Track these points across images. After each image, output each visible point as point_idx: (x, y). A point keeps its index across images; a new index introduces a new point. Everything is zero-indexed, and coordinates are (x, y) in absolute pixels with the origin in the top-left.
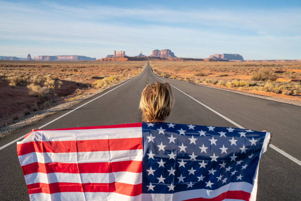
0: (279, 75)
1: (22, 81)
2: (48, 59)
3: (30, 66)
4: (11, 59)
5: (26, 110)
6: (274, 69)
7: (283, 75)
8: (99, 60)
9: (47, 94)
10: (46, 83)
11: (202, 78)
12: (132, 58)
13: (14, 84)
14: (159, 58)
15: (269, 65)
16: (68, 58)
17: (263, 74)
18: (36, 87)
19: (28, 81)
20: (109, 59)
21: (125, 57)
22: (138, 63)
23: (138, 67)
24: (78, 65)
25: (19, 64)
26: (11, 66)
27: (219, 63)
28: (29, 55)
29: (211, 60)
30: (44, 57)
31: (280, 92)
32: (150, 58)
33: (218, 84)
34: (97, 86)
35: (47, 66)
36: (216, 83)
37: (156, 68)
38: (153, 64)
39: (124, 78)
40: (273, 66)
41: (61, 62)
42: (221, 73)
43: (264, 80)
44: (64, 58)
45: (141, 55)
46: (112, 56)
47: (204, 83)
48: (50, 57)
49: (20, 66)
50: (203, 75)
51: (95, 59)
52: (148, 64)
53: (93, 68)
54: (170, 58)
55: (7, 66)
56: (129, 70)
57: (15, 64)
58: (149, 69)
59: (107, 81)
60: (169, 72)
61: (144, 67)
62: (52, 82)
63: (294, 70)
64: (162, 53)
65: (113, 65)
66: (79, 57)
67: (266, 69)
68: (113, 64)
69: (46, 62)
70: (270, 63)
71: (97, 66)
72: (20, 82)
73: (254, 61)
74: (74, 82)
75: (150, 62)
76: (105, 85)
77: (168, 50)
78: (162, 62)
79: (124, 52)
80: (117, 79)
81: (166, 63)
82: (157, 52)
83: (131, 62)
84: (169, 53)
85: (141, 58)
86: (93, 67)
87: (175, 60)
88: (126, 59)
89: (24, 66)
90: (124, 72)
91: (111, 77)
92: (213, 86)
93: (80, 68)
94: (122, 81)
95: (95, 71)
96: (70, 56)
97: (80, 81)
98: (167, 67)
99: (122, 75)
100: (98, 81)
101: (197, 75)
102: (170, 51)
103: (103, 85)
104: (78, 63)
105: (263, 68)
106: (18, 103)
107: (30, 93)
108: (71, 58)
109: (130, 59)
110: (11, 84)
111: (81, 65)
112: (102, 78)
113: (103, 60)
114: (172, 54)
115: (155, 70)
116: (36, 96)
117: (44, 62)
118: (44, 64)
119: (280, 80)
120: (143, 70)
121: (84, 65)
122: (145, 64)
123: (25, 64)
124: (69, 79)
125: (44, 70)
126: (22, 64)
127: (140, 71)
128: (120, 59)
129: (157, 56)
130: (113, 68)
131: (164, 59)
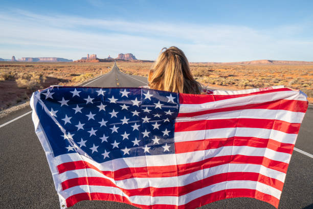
0: (211, 73)
1: (10, 77)
2: (31, 60)
3: (15, 66)
5: (18, 98)
6: (207, 69)
7: (213, 73)
8: (75, 62)
9: (34, 86)
10: (32, 78)
12: (102, 60)
13: (3, 79)
14: (123, 60)
15: (203, 66)
16: (48, 60)
17: (200, 72)
18: (24, 80)
19: (15, 76)
20: (84, 60)
21: (97, 59)
22: (107, 64)
23: (107, 67)
24: (58, 65)
25: (4, 64)
28: (14, 57)
30: (27, 59)
31: (214, 83)
32: (117, 60)
34: (76, 81)
35: (31, 66)
37: (122, 68)
38: (119, 65)
39: (98, 75)
40: (206, 66)
41: (42, 63)
43: (201, 76)
44: (45, 59)
45: (109, 57)
46: (85, 58)
48: (33, 58)
49: (6, 66)
51: (72, 60)
52: (115, 65)
53: (71, 68)
54: (132, 60)
56: (101, 69)
57: (1, 64)
58: (116, 69)
59: (84, 77)
60: (132, 70)
61: (112, 67)
62: (38, 77)
63: (220, 70)
64: (126, 56)
66: (58, 59)
67: (202, 68)
68: (87, 65)
69: (30, 63)
70: (204, 65)
71: (74, 66)
72: (9, 77)
73: (193, 63)
74: (56, 78)
75: (117, 63)
76: (83, 80)
78: (126, 63)
79: (96, 55)
80: (92, 75)
81: (129, 63)
82: (122, 55)
83: (101, 63)
85: (109, 60)
87: (136, 62)
88: (97, 61)
89: (10, 66)
90: (97, 70)
91: (87, 74)
93: (59, 67)
94: (96, 77)
95: (72, 70)
96: (50, 58)
97: (61, 77)
98: (130, 67)
99: (94, 73)
100: (76, 77)
102: (132, 55)
103: (81, 80)
104: (57, 63)
105: (199, 68)
106: (9, 93)
107: (19, 86)
108: (51, 59)
109: (101, 61)
111: (60, 65)
112: (79, 75)
113: (79, 61)
114: (134, 57)
115: (121, 69)
116: (25, 88)
117: (27, 63)
118: (28, 65)
119: (211, 76)
121: (63, 65)
122: (113, 65)
123: (11, 64)
124: (51, 75)
125: (28, 69)
126: (8, 64)
127: (110, 70)
128: (93, 61)
129: (122, 59)
130: (87, 67)
131: (128, 61)
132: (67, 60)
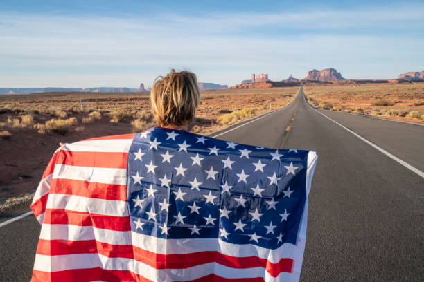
1: (126, 117)
3: (143, 99)
4: (121, 91)
8: (231, 88)
11: (383, 109)
12: (278, 83)
13: (117, 121)
14: (318, 82)
19: (134, 116)
20: (246, 86)
21: (268, 82)
23: (285, 96)
25: (129, 97)
26: (121, 100)
27: (415, 85)
28: (142, 85)
29: (401, 81)
32: (305, 82)
33: (408, 117)
36: (404, 115)
37: (312, 96)
38: (308, 91)
39: (264, 111)
42: (417, 101)
45: (291, 78)
46: (249, 82)
47: (386, 115)
49: (131, 100)
50: (386, 105)
51: (226, 86)
52: (302, 91)
53: (222, 99)
54: (334, 78)
55: (116, 100)
56: (273, 100)
57: (125, 97)
58: (302, 99)
59: (238, 115)
60: (331, 101)
61: (295, 96)
64: (322, 74)
65: (249, 94)
66: (205, 85)
68: (251, 93)
71: (229, 96)
72: (124, 117)
75: (304, 88)
76: (233, 120)
77: (331, 70)
78: (322, 87)
79: (267, 76)
82: (314, 73)
83: (276, 89)
84: (334, 74)
85: (291, 83)
86: (224, 97)
88: (269, 85)
89: (136, 99)
90: (266, 102)
91: (244, 110)
92: (399, 119)
93: (205, 99)
94: (258, 114)
97: (203, 116)
98: (329, 95)
99: (261, 107)
101: (377, 105)
103: (230, 121)
109: (275, 85)
110: (112, 121)
111: (207, 95)
112: (230, 112)
113: (237, 87)
114: (338, 76)
115: (311, 100)
120: (292, 99)
121: (211, 95)
122: (296, 91)
123: (137, 97)
126: (134, 97)
127: (289, 102)
128: (261, 85)
129: (315, 79)
130: (250, 98)
131: (326, 82)
132: (219, 85)
